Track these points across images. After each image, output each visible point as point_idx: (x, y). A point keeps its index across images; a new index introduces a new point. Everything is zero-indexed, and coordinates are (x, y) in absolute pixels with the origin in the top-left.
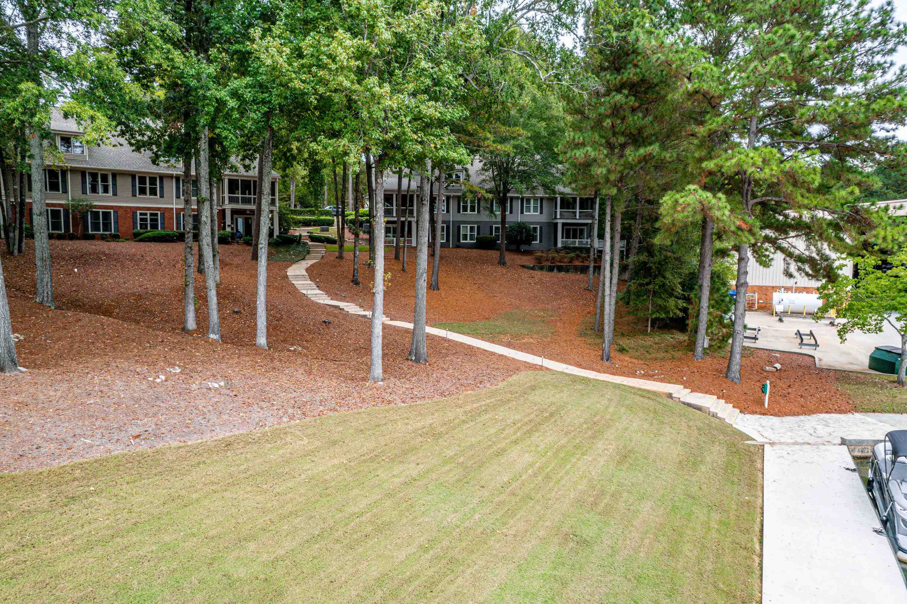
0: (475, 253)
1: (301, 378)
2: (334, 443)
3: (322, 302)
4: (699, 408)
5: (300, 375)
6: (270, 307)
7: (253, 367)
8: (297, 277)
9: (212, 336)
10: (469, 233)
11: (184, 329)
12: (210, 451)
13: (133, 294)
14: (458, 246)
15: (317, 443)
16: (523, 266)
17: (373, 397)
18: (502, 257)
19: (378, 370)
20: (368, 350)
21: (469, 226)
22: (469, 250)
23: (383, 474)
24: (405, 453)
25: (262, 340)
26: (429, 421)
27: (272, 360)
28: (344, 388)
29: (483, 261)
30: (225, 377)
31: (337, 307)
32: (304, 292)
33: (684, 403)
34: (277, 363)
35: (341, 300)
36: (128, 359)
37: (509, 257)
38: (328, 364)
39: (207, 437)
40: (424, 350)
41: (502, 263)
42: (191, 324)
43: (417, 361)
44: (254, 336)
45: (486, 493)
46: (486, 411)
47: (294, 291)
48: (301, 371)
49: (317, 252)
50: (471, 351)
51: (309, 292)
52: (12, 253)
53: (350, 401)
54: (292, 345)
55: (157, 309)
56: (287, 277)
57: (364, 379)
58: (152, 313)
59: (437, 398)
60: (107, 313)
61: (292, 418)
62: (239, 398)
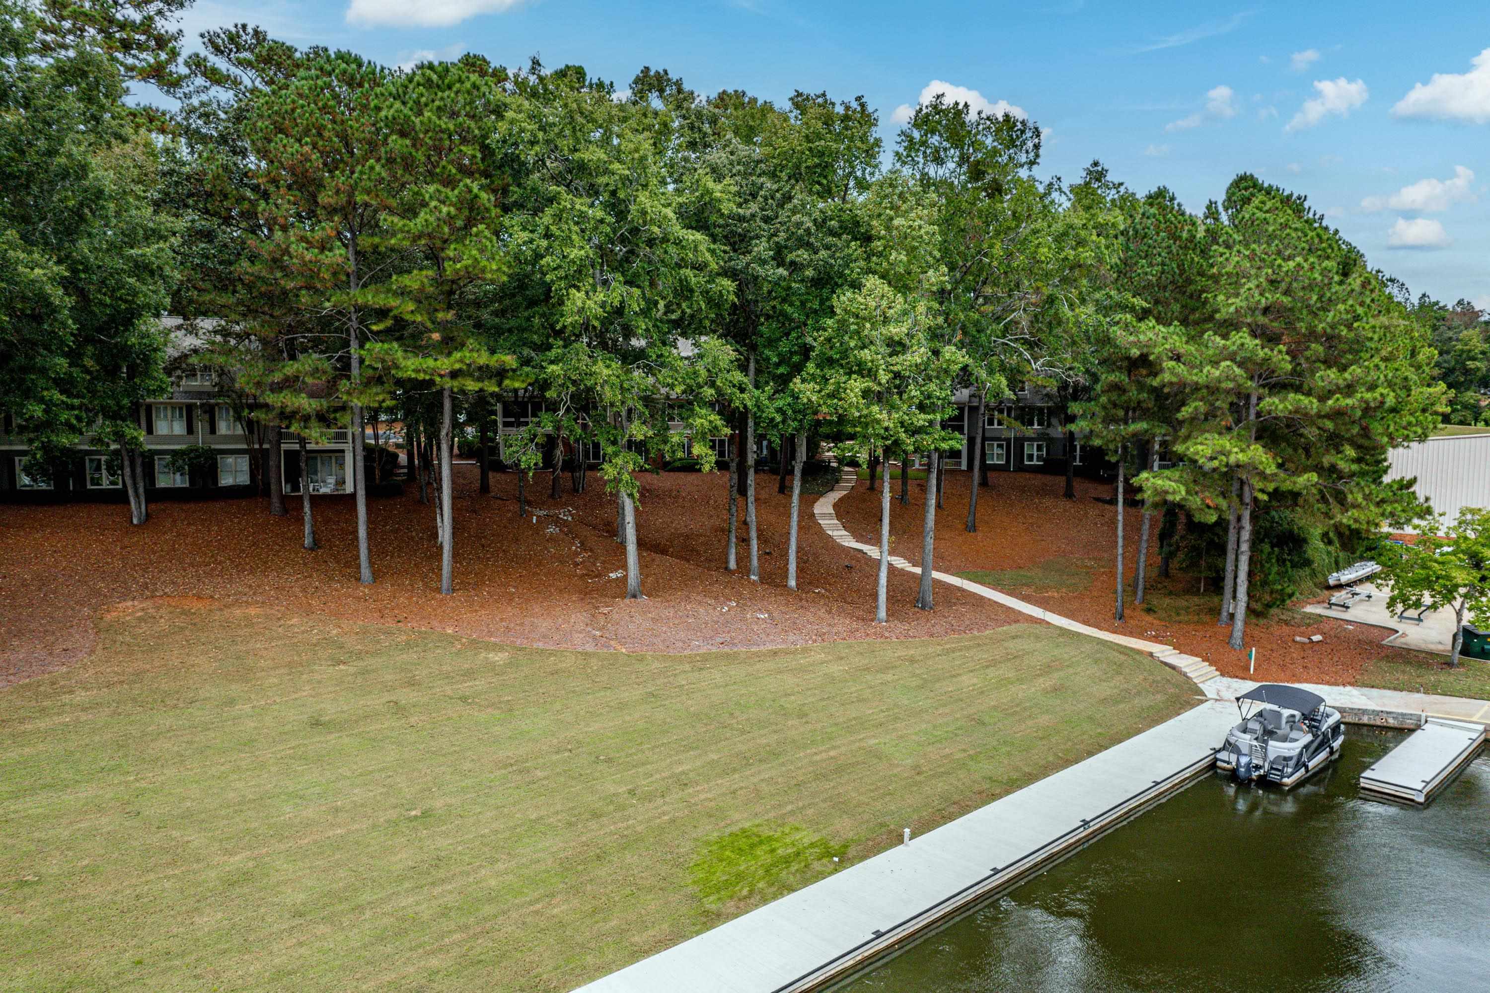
0: (1038, 480)
1: (823, 615)
2: (842, 658)
3: (846, 544)
4: (1173, 667)
5: (822, 613)
6: (799, 549)
7: (787, 605)
8: (824, 515)
9: (753, 577)
10: (1035, 453)
11: (726, 568)
12: (765, 655)
13: (682, 534)
14: (1021, 468)
15: (830, 658)
16: (1098, 500)
17: (875, 633)
18: (1069, 485)
19: (882, 613)
20: (875, 596)
21: (1035, 444)
22: (1032, 476)
23: (869, 677)
24: (888, 668)
25: (792, 583)
26: (912, 652)
27: (801, 600)
28: (854, 624)
29: (1043, 492)
30: (768, 611)
31: (861, 551)
32: (830, 533)
33: (1162, 662)
34: (804, 602)
35: (866, 543)
36: (698, 594)
37: (1079, 485)
38: (846, 606)
39: (762, 648)
40: (930, 598)
41: (1069, 494)
42: (732, 565)
43: (923, 608)
44: (786, 576)
45: (932, 694)
46: (961, 650)
47: (820, 531)
48: (823, 610)
49: (848, 481)
50: (980, 601)
51: (835, 533)
52: (577, 491)
53: (858, 634)
54: (817, 587)
55: (702, 549)
56: (813, 515)
57: (872, 620)
58: (698, 553)
59: (926, 638)
60: (664, 552)
61: (815, 641)
62: (779, 626)
